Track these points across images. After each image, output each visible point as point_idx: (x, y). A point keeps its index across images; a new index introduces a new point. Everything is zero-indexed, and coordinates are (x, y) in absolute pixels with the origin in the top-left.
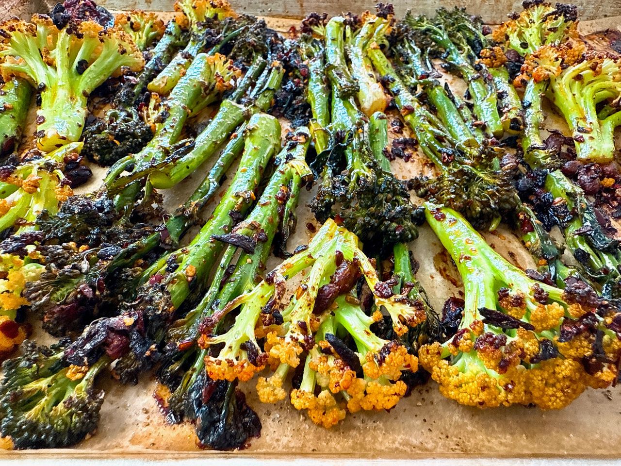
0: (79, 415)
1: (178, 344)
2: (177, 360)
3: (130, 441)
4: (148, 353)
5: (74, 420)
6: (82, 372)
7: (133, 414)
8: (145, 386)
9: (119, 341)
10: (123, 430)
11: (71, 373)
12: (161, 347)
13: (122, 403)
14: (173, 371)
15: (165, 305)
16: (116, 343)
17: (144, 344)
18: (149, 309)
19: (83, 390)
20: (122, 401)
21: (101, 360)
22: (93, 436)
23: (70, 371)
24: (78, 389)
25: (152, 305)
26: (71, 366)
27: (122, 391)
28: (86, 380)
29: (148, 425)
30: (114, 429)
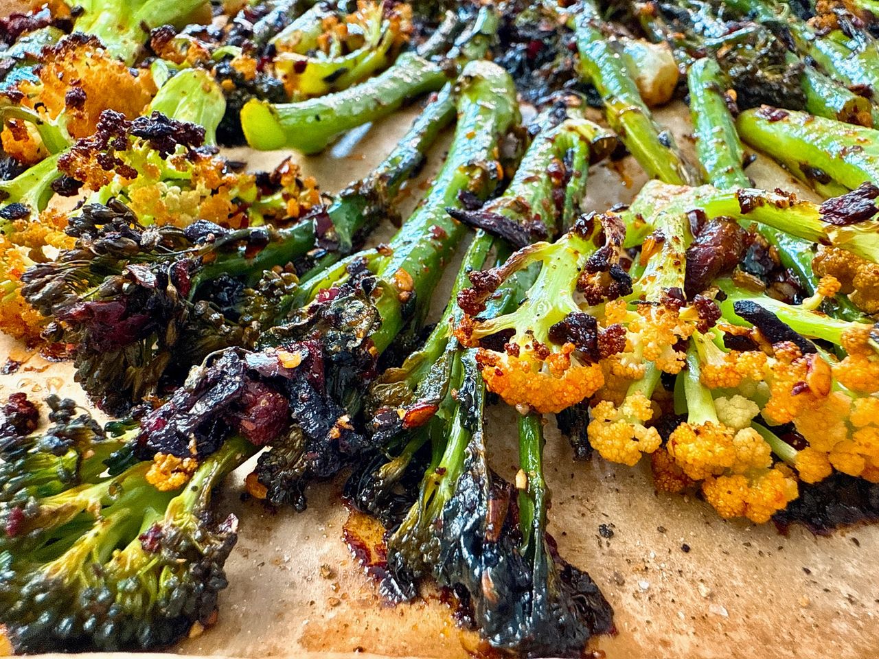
0: (177, 569)
1: (402, 413)
2: (396, 453)
3: (300, 641)
4: (334, 433)
5: (163, 583)
6: (185, 471)
7: (298, 579)
8: (322, 517)
9: (269, 400)
10: (279, 616)
11: (158, 472)
12: (361, 421)
13: (271, 554)
14: (390, 478)
15: (371, 327)
16: (263, 403)
17: (324, 413)
18: (334, 339)
19: (187, 509)
20: (269, 551)
21: (227, 445)
22: (208, 628)
23: (154, 467)
24: (175, 508)
25: (338, 328)
26: (158, 456)
27: (269, 529)
28: (194, 489)
29: (339, 604)
30: (258, 615)
